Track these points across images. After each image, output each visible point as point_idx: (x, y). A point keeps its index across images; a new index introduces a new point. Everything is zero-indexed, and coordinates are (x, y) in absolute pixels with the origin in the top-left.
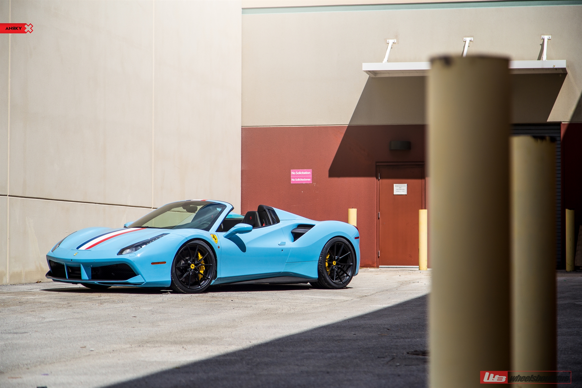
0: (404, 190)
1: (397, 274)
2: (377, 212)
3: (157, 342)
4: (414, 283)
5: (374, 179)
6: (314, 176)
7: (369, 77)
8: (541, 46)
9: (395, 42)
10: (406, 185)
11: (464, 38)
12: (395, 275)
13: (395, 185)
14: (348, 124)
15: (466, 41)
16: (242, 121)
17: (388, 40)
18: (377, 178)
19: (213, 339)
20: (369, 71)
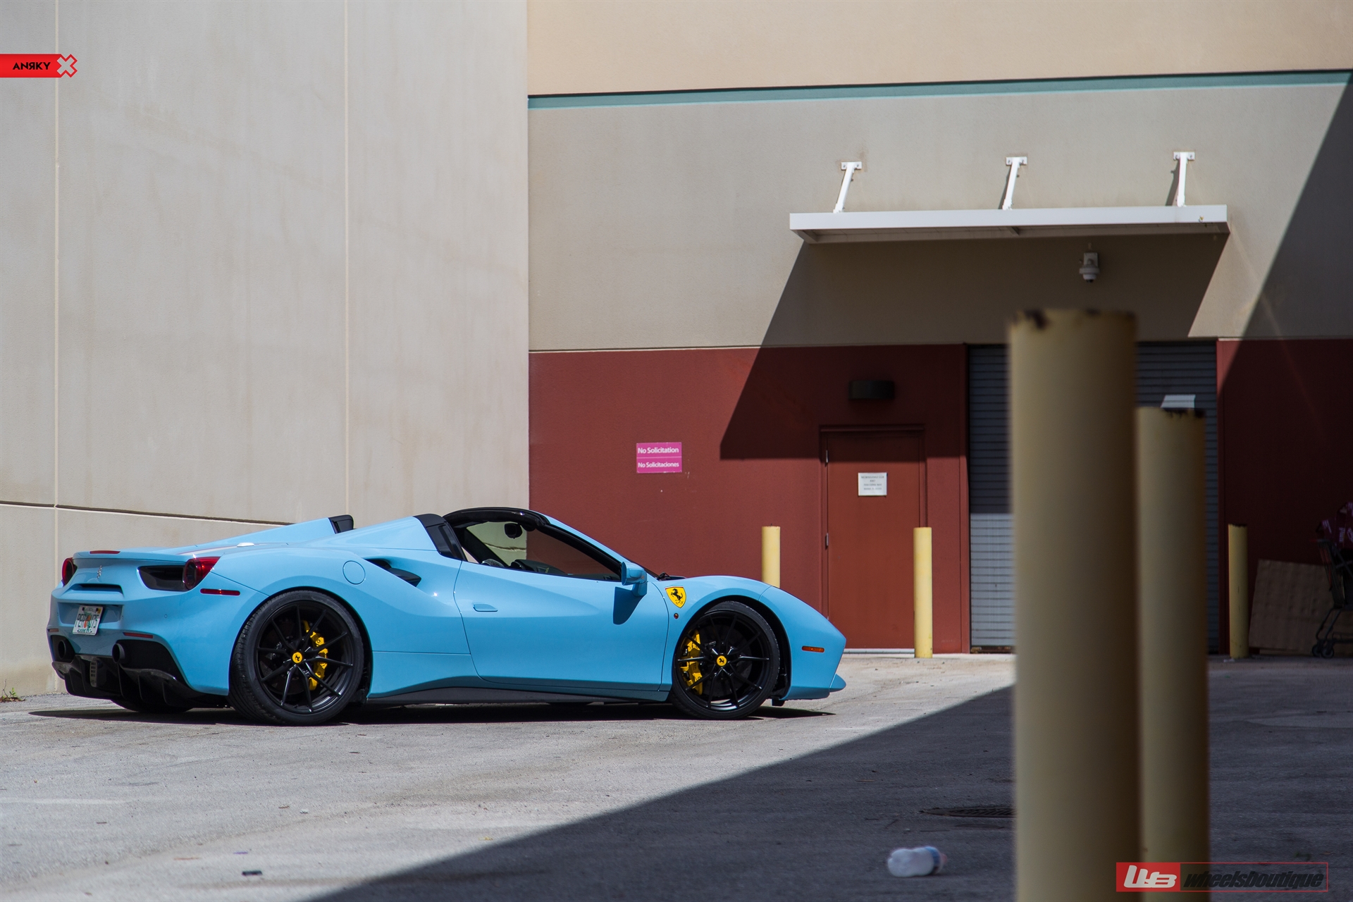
0: (880, 487)
1: (869, 666)
2: (822, 534)
3: (423, 797)
4: (908, 683)
5: (816, 463)
6: (685, 457)
7: (804, 243)
8: (1172, 175)
9: (860, 167)
10: (885, 475)
11: (1008, 159)
12: (865, 668)
13: (860, 475)
14: (760, 344)
15: (1011, 166)
16: (530, 340)
17: (843, 164)
18: (822, 460)
19: (531, 791)
20: (804, 231)
